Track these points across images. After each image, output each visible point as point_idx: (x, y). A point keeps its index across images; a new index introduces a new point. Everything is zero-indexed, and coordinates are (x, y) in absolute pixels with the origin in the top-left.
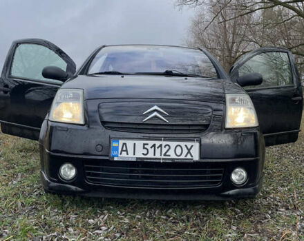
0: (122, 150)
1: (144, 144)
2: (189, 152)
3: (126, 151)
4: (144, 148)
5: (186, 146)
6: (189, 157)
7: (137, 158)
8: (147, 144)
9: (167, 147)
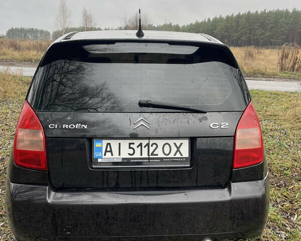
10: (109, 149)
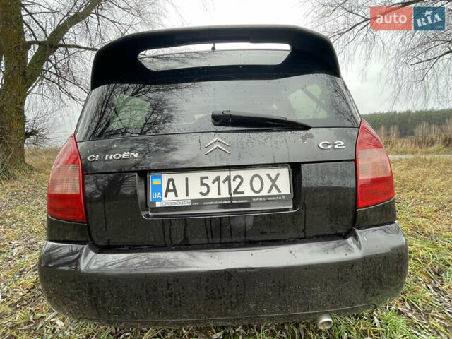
10: (171, 187)
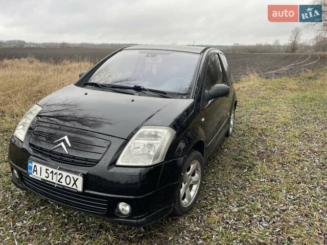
0: (34, 171)
1: (47, 169)
2: (75, 183)
3: (36, 171)
4: (47, 172)
5: (73, 178)
6: (74, 187)
7: (42, 179)
8: (48, 170)
9: (61, 175)
